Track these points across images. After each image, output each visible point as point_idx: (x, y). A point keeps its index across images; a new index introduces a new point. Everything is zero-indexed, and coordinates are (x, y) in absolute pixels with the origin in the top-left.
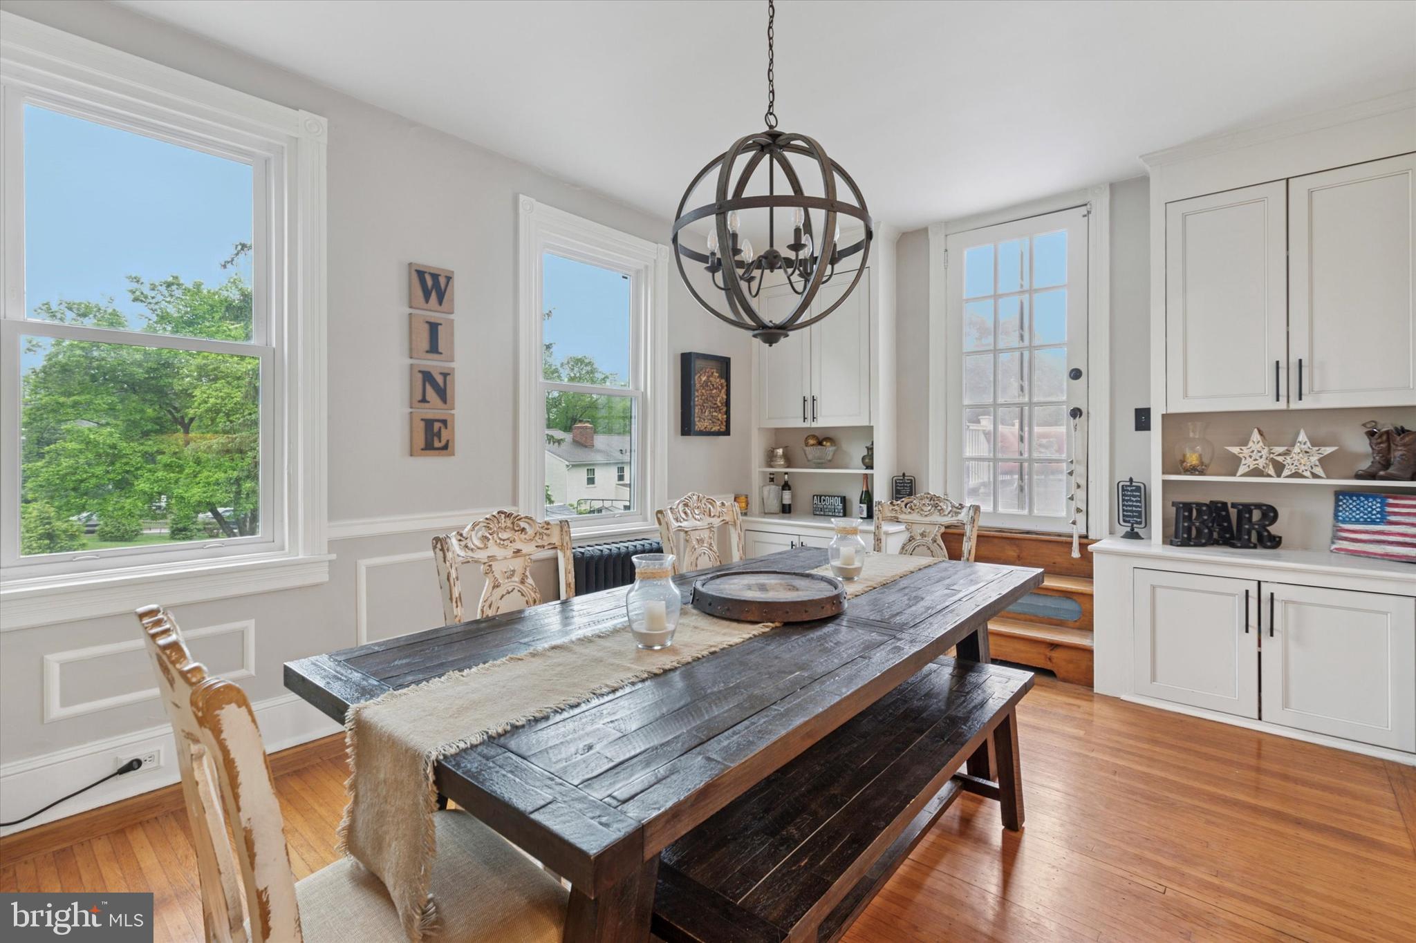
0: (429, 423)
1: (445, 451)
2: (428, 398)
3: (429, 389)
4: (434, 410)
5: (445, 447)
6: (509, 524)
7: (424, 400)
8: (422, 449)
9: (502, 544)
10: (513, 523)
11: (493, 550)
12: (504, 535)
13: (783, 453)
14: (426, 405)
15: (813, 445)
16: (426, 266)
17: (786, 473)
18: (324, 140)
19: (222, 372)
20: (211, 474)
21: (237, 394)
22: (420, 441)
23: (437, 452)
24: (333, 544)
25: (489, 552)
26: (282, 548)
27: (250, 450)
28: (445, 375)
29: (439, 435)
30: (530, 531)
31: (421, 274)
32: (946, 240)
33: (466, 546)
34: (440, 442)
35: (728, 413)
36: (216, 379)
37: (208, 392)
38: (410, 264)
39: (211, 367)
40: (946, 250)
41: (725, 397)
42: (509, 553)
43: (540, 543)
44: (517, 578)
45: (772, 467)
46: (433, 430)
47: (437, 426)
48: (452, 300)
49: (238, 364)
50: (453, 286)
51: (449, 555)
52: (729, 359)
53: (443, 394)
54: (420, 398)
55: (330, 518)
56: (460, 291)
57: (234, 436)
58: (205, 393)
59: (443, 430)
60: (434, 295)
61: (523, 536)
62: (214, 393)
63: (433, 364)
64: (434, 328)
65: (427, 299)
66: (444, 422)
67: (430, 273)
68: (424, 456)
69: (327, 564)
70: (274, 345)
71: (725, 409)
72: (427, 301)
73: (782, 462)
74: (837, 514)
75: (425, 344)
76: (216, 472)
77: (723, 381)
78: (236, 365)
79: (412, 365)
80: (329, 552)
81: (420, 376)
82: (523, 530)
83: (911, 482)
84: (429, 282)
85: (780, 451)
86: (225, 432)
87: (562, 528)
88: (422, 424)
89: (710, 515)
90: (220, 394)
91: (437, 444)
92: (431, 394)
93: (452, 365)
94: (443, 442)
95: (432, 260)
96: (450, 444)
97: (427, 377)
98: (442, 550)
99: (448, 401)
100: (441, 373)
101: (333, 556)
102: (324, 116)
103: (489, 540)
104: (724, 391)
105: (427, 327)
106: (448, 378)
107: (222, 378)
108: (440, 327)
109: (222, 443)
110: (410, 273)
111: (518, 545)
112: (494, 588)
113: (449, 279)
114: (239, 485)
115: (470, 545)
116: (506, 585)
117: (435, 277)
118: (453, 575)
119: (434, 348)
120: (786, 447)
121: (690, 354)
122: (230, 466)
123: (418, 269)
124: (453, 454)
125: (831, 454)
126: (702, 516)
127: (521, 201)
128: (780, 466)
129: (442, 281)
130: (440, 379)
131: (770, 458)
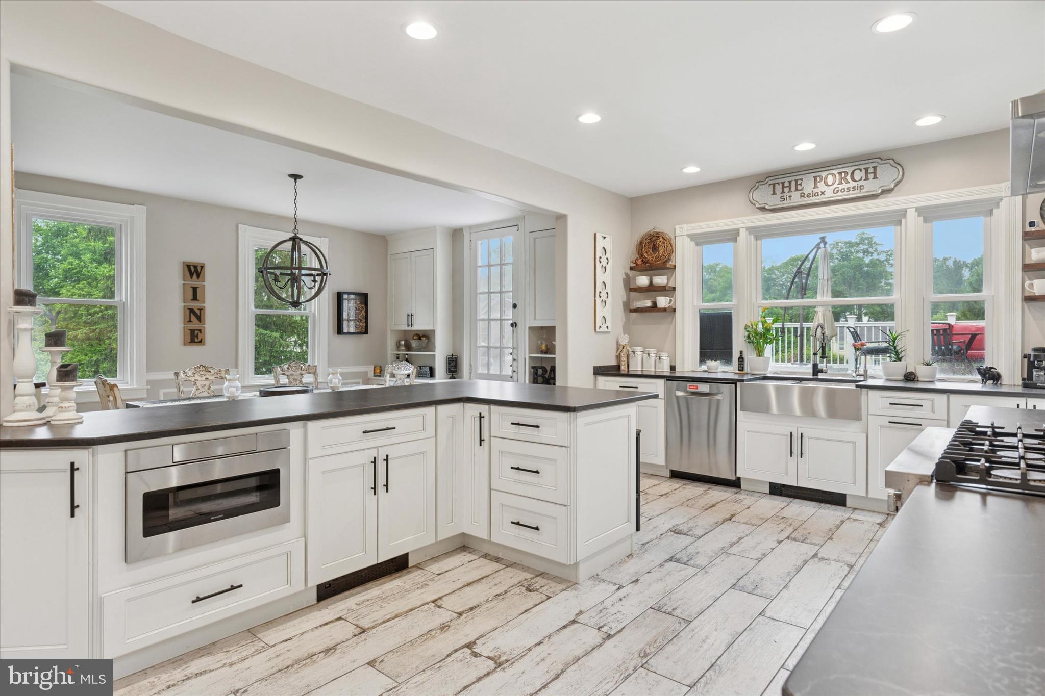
0: (192, 331)
1: (200, 344)
2: (192, 320)
3: (193, 316)
4: (195, 325)
5: (201, 342)
6: (204, 369)
7: (190, 321)
8: (189, 343)
9: (201, 376)
10: (206, 369)
11: (197, 377)
12: (202, 373)
13: (405, 343)
14: (191, 323)
15: (416, 339)
16: (190, 263)
17: (407, 354)
18: (145, 215)
19: (84, 275)
20: (74, 356)
21: (95, 293)
22: (189, 339)
23: (196, 344)
24: (148, 382)
25: (196, 378)
26: (127, 383)
27: (108, 339)
28: (200, 310)
29: (197, 336)
30: (213, 372)
31: (189, 266)
32: (470, 235)
33: (186, 375)
34: (198, 339)
35: (367, 322)
36: (78, 281)
37: (72, 290)
38: (184, 262)
39: (75, 271)
40: (471, 241)
41: (364, 314)
42: (204, 379)
43: (216, 376)
44: (206, 387)
45: (399, 351)
46: (194, 334)
47: (196, 332)
48: (204, 276)
49: (96, 268)
50: (204, 271)
51: (179, 378)
52: (367, 294)
53: (199, 318)
54: (188, 320)
55: (147, 372)
56: (208, 273)
57: (95, 327)
58: (69, 291)
59: (199, 334)
60: (195, 275)
61: (209, 374)
62: (77, 292)
63: (195, 305)
64: (195, 289)
65: (192, 277)
66: (200, 331)
67: (193, 266)
68: (190, 345)
69: (146, 390)
70: (124, 300)
71: (364, 321)
72: (192, 278)
73: (403, 348)
74: (427, 376)
75: (190, 296)
76: (78, 355)
77: (363, 306)
78: (95, 270)
79: (184, 306)
80: (147, 385)
81: (188, 310)
82: (210, 371)
83: (456, 359)
84: (193, 269)
85: (403, 342)
86: (86, 323)
87: (226, 372)
88: (189, 332)
89: (301, 370)
90: (82, 293)
91: (196, 340)
92: (193, 318)
93: (204, 305)
94: (199, 339)
95: (194, 259)
96: (203, 341)
97: (192, 311)
98: (177, 376)
99: (202, 321)
100: (199, 309)
101: (149, 387)
102: (144, 205)
103: (195, 374)
104: (364, 310)
105: (192, 289)
106: (202, 311)
107: (84, 279)
108: (198, 289)
109: (85, 333)
110: (184, 266)
111: (207, 377)
112: (197, 390)
113: (202, 267)
114: (98, 366)
115: (188, 375)
116: (201, 389)
117: (195, 267)
118: (181, 384)
119: (195, 298)
120: (407, 340)
121: (340, 292)
122: (90, 351)
123: (187, 264)
124: (204, 345)
125: (425, 344)
126: (297, 370)
127: (240, 228)
128: (402, 350)
129: (199, 268)
130: (198, 312)
131: (398, 346)
